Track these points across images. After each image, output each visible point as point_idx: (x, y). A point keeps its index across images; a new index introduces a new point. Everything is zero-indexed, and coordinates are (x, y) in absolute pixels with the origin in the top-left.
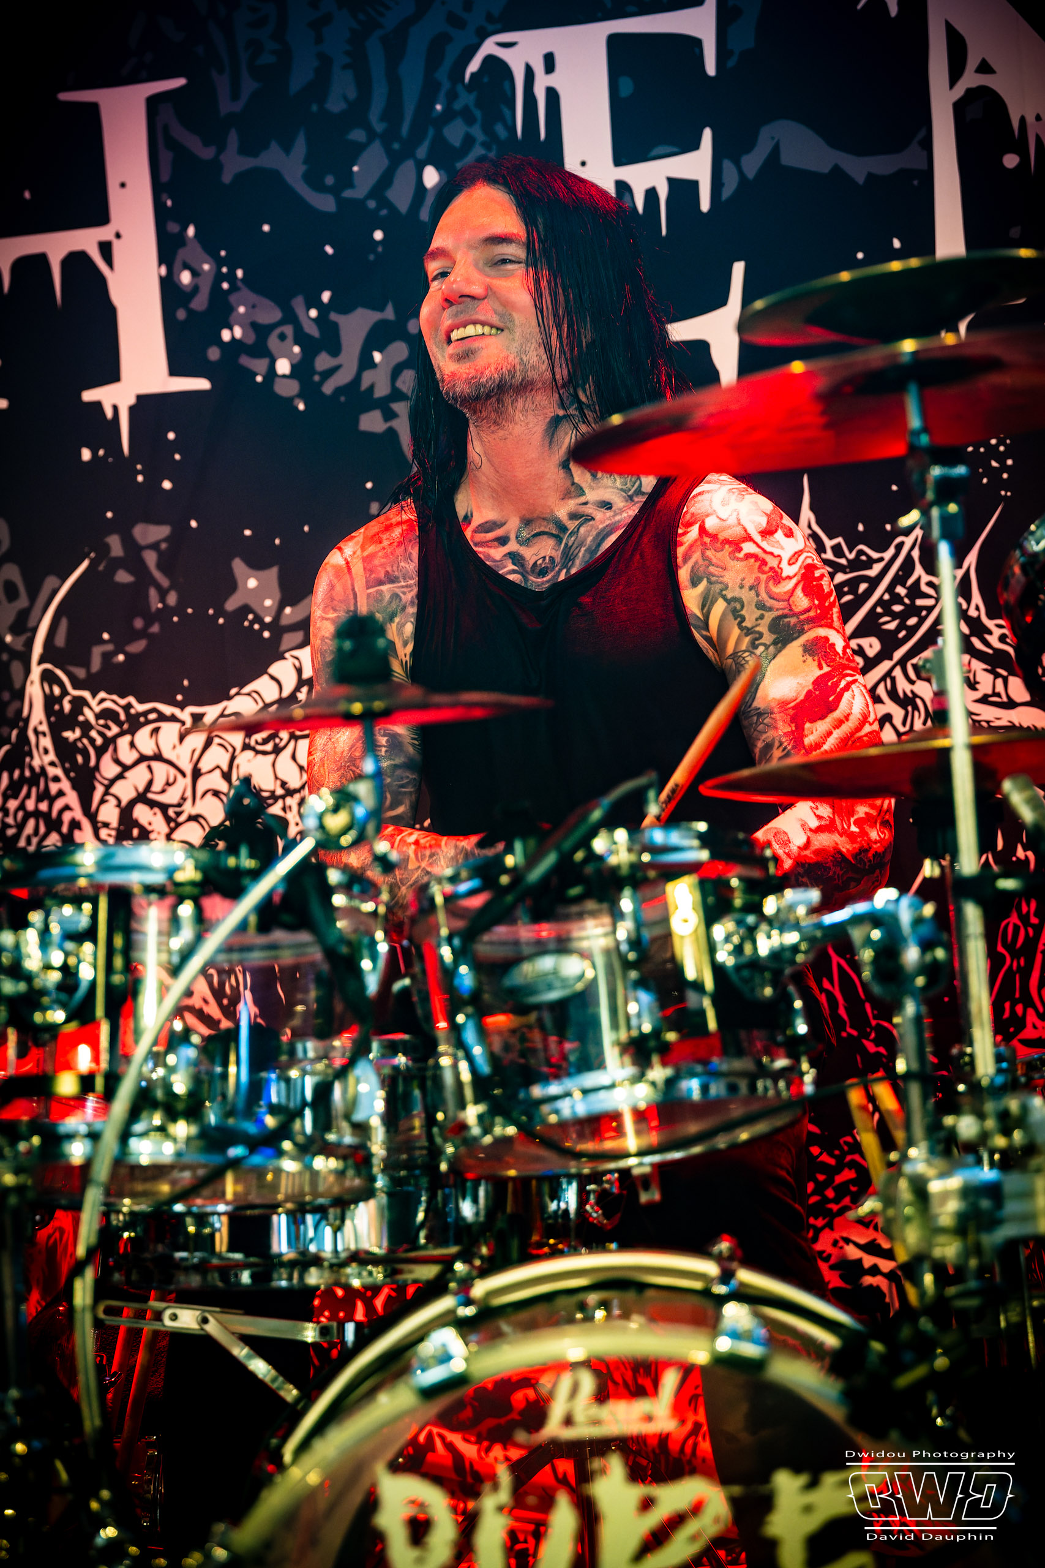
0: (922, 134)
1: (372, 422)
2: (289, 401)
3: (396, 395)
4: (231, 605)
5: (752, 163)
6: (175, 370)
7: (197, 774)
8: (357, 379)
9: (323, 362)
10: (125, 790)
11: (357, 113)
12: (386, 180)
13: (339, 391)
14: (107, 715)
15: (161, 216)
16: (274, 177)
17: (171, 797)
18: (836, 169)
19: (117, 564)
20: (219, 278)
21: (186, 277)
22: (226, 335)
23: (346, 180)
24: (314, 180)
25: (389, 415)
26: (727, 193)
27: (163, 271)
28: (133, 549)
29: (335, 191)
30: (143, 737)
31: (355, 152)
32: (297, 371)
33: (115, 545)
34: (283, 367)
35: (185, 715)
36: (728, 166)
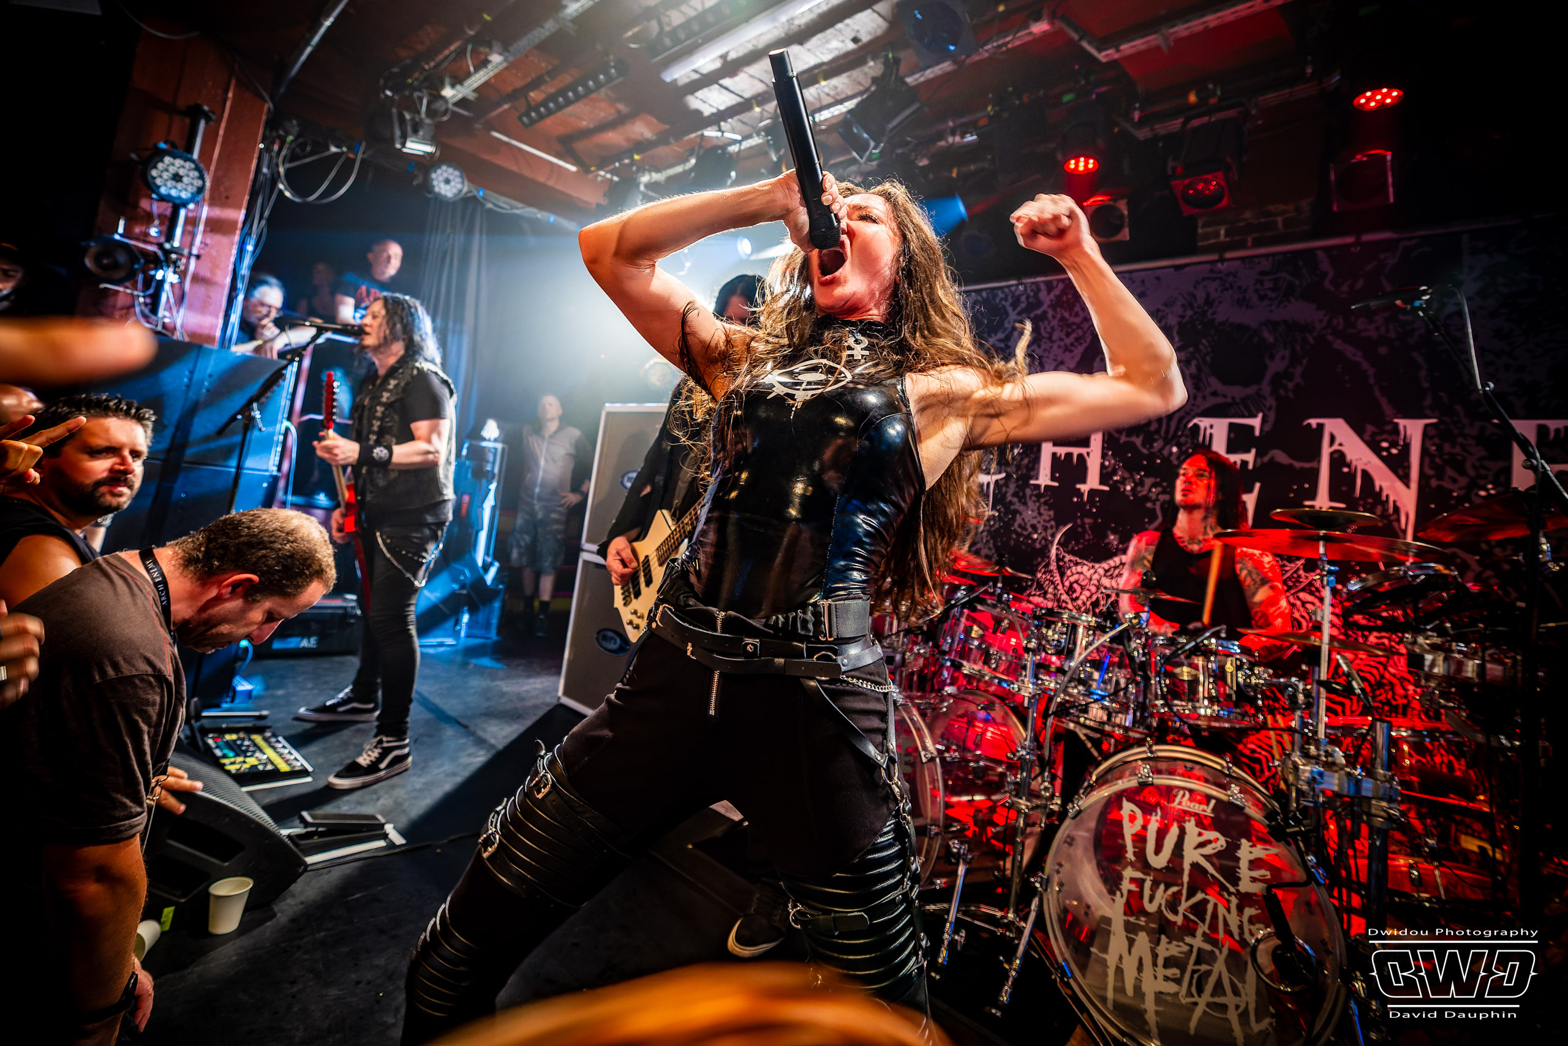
0: (1318, 460)
1: (1149, 505)
2: (1128, 497)
3: (1157, 500)
4: (1106, 541)
5: (1266, 459)
6: (1100, 484)
7: (1091, 579)
8: (1147, 494)
9: (1139, 488)
10: (1072, 579)
11: (1157, 431)
12: (1163, 448)
13: (1142, 496)
14: (1070, 561)
15: (1103, 448)
16: (1133, 443)
17: (1083, 583)
18: (1291, 464)
19: (1079, 527)
20: (1115, 465)
21: (1107, 463)
22: (1115, 478)
23: (1152, 447)
24: (1144, 445)
25: (1154, 504)
26: (1257, 465)
27: (1102, 461)
28: (1083, 524)
29: (1149, 449)
30: (1079, 568)
31: (1156, 440)
32: (1133, 489)
33: (1079, 521)
34: (1128, 488)
35: (1091, 565)
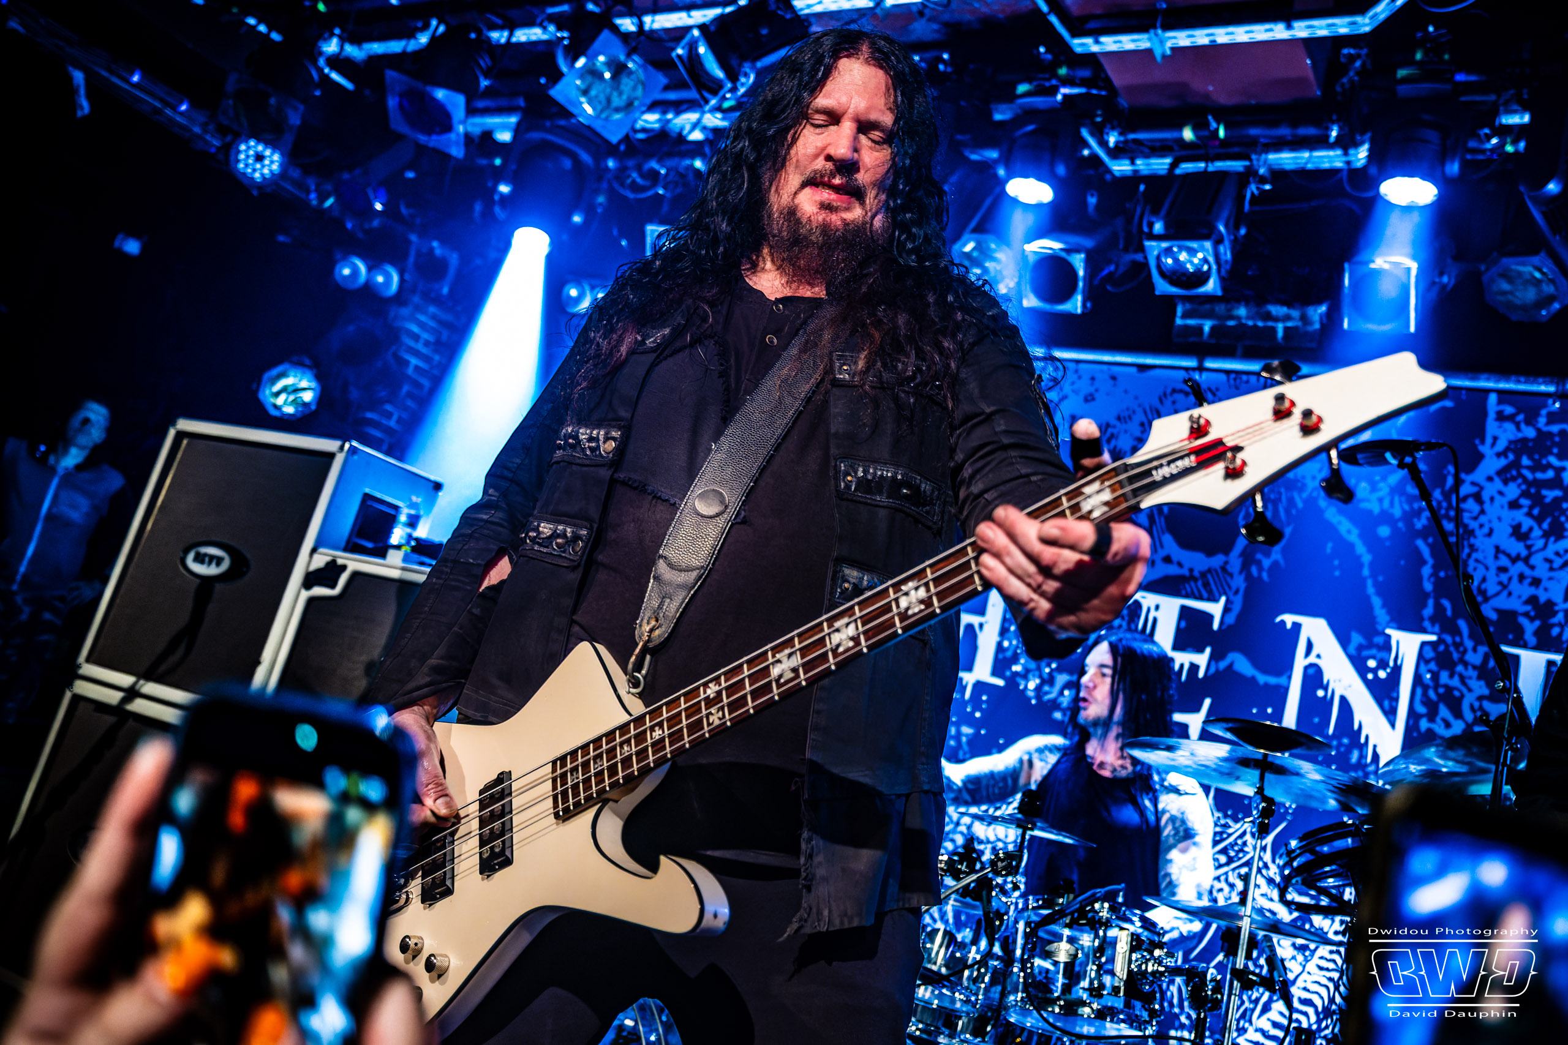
0: (1289, 674)
2: (1029, 699)
5: (1223, 665)
6: (993, 675)
8: (1057, 698)
9: (1046, 689)
13: (1049, 701)
15: (1004, 620)
18: (1253, 677)
20: (1017, 647)
22: (1017, 668)
26: (1210, 673)
27: (999, 639)
32: (1037, 688)
34: (1032, 685)
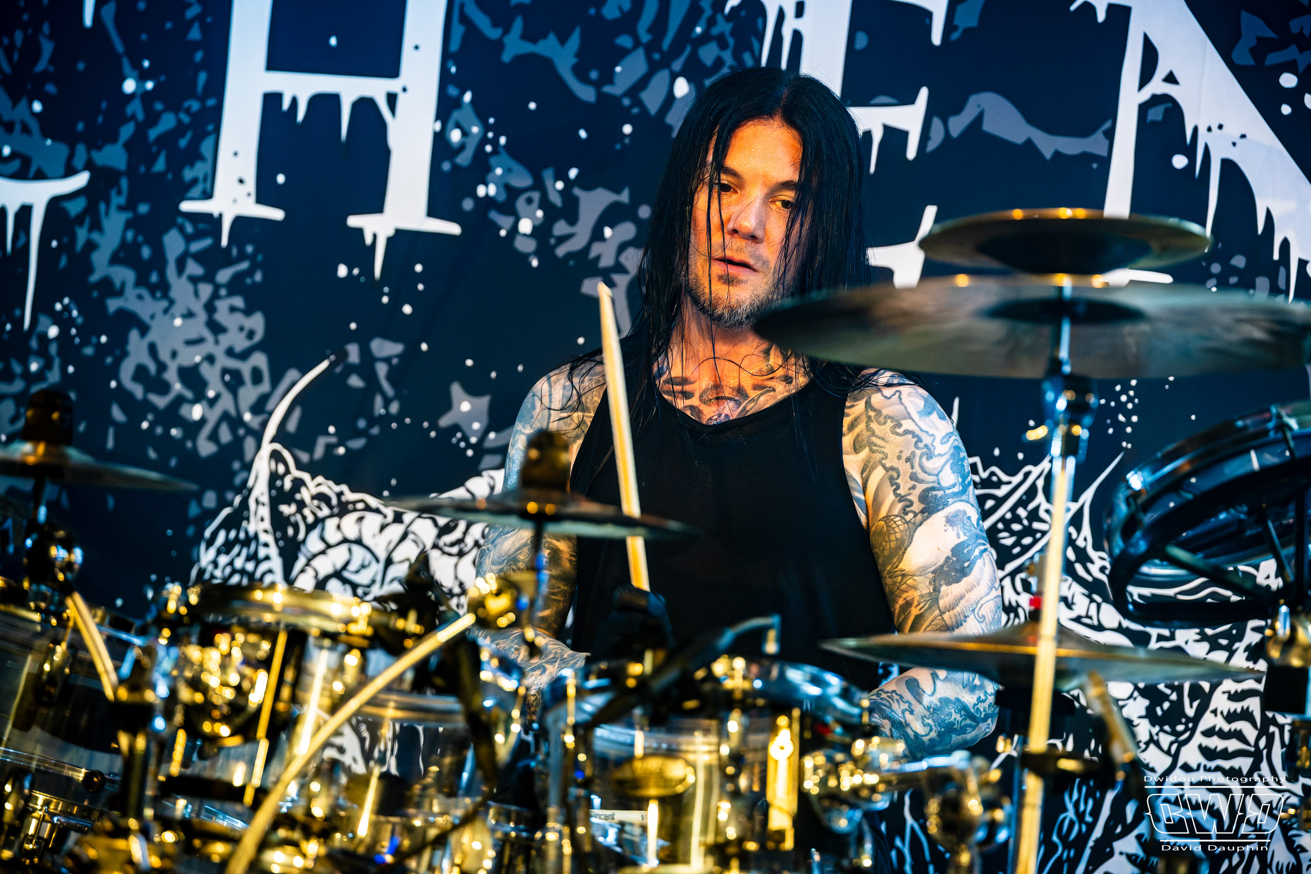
0: (1108, 125)
2: (525, 257)
3: (619, 268)
4: (445, 421)
5: (958, 124)
6: (433, 211)
7: (389, 562)
8: (587, 248)
9: (561, 228)
10: (324, 566)
11: (628, 23)
12: (643, 83)
13: (569, 255)
14: (322, 498)
15: (445, 79)
16: (548, 65)
17: (363, 578)
18: (1029, 143)
19: (351, 369)
20: (484, 141)
21: (455, 136)
22: (481, 191)
23: (608, 77)
25: (609, 284)
26: (931, 146)
27: (438, 126)
28: (368, 358)
29: (597, 85)
30: (349, 521)
31: (620, 55)
32: (537, 232)
33: (353, 353)
34: (525, 226)
35: (389, 510)
36: (937, 123)
